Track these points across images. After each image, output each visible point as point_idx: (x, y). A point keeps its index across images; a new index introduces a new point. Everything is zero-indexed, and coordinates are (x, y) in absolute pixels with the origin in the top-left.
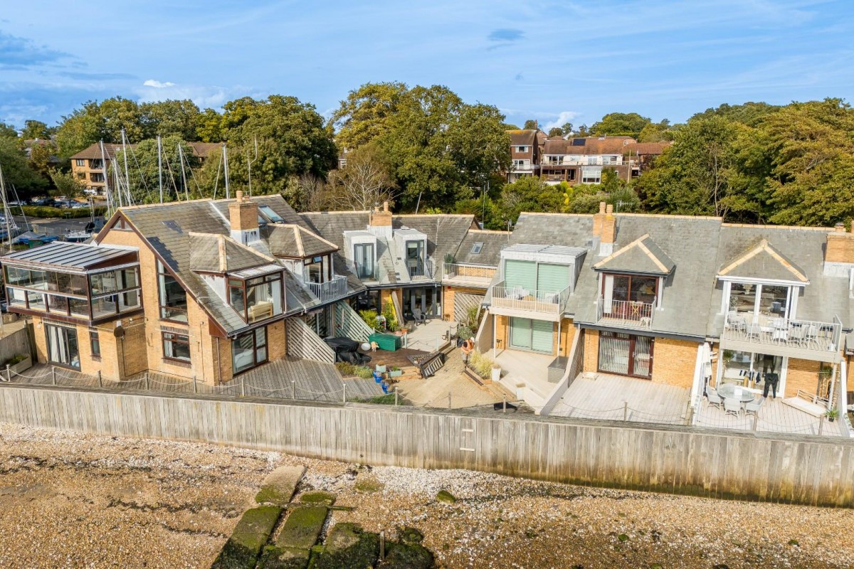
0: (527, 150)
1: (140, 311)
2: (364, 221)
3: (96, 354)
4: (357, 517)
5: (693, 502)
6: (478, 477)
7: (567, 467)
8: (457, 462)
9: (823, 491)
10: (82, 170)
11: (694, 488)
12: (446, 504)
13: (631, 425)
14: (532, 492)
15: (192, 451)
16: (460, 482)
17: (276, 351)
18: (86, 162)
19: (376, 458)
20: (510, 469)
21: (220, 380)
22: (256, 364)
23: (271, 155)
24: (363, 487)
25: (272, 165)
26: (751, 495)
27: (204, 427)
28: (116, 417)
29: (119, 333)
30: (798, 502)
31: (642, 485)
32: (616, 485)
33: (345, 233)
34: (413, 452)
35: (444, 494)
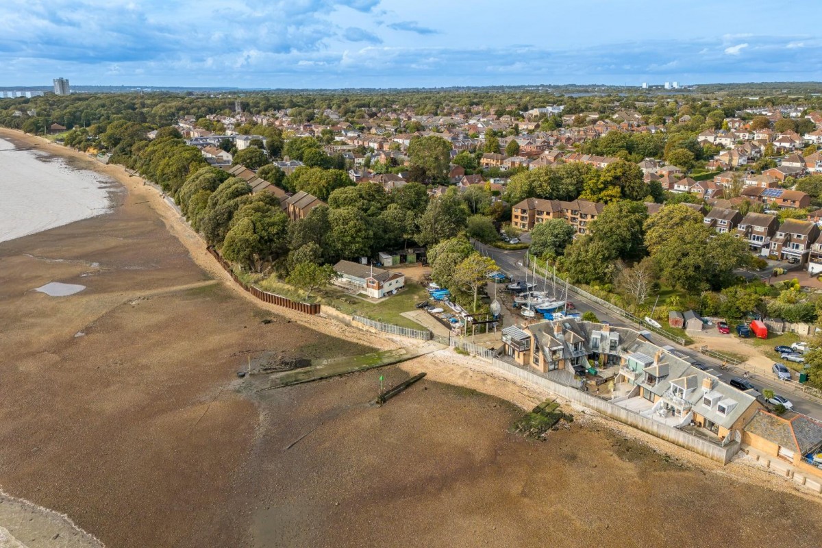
0: (802, 238)
1: (530, 350)
2: (600, 328)
3: (519, 357)
4: (563, 410)
5: (635, 430)
6: (592, 411)
7: (611, 415)
8: (589, 406)
9: (663, 436)
10: (516, 214)
11: (636, 427)
12: (582, 414)
13: (626, 409)
14: (602, 417)
15: (535, 387)
16: (588, 411)
17: (561, 366)
18: (519, 210)
19: (573, 400)
20: (599, 411)
21: (545, 371)
22: (555, 369)
23: (602, 251)
24: (566, 405)
25: (601, 257)
26: (648, 432)
27: (538, 382)
28: (521, 374)
29: (524, 354)
30: (657, 437)
31: (626, 423)
32: (621, 422)
33: (593, 331)
34: (580, 401)
35: (583, 412)
